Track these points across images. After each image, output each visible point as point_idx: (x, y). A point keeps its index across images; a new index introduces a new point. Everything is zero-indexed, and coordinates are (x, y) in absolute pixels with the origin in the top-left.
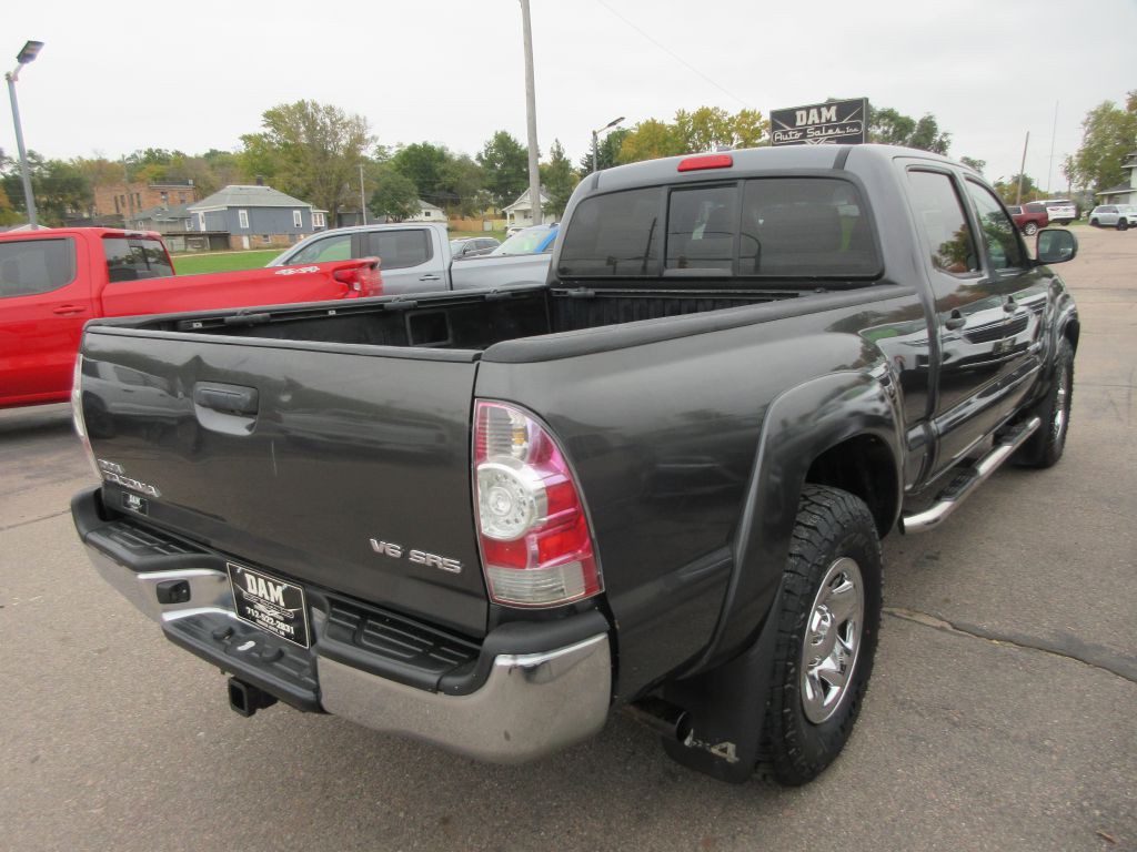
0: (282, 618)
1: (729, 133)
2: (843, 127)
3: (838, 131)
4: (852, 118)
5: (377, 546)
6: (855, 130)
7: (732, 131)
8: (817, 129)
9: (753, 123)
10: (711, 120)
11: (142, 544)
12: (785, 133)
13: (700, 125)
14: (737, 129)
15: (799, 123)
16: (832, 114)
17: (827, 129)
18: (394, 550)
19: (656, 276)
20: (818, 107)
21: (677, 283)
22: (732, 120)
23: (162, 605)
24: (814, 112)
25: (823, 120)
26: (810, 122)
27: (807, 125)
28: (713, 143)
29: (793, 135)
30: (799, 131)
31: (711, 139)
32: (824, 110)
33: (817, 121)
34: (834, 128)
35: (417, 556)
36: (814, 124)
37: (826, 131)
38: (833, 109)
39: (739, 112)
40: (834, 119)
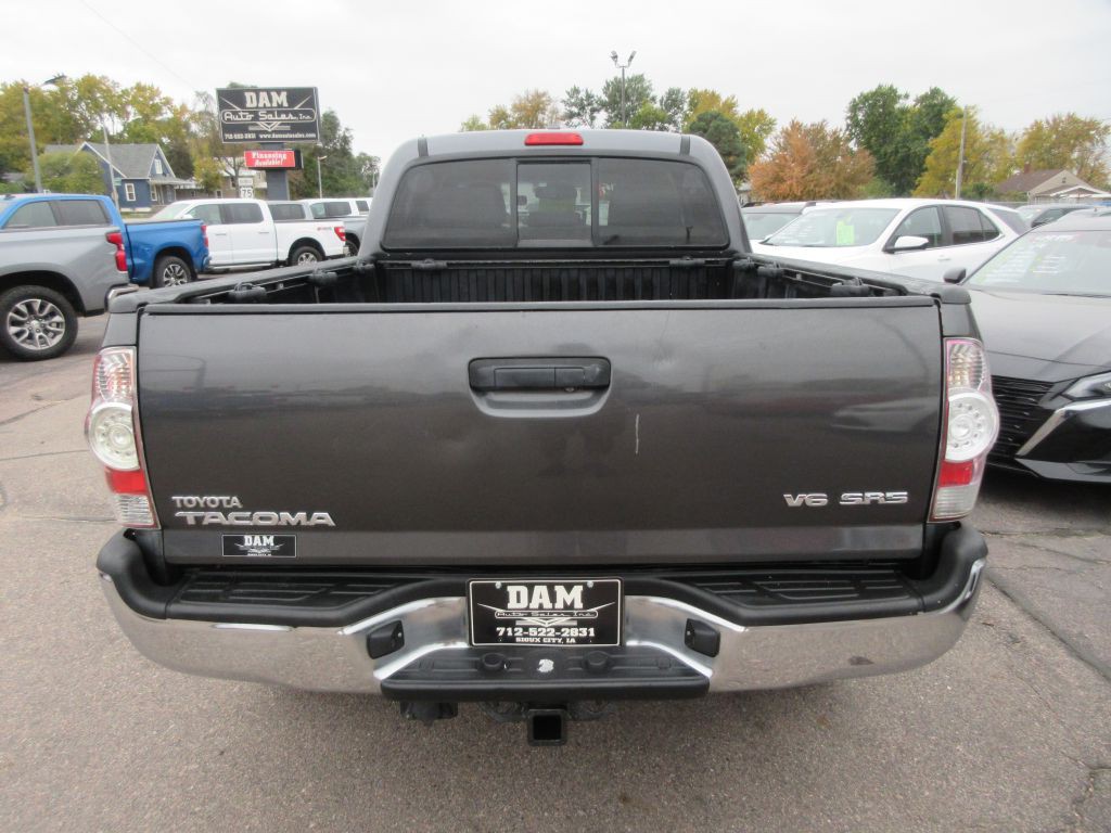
0: (575, 623)
1: (124, 106)
2: (295, 113)
3: (291, 116)
4: (302, 107)
5: (793, 501)
6: (308, 117)
7: (127, 103)
8: (268, 112)
9: (152, 98)
10: (101, 90)
11: (304, 594)
12: (235, 113)
13: (87, 94)
14: (134, 102)
15: (249, 105)
16: (283, 99)
17: (279, 113)
18: (818, 500)
19: (511, 247)
20: (268, 91)
21: (534, 254)
22: (125, 92)
23: (374, 662)
24: (263, 95)
25: (275, 105)
26: (261, 105)
27: (257, 107)
28: (106, 115)
29: (244, 116)
30: (250, 113)
31: (102, 111)
32: (274, 94)
33: (268, 105)
34: (287, 113)
35: (851, 498)
36: (265, 107)
37: (279, 116)
38: (284, 94)
39: (134, 85)
40: (286, 104)
